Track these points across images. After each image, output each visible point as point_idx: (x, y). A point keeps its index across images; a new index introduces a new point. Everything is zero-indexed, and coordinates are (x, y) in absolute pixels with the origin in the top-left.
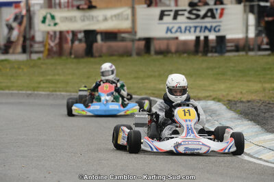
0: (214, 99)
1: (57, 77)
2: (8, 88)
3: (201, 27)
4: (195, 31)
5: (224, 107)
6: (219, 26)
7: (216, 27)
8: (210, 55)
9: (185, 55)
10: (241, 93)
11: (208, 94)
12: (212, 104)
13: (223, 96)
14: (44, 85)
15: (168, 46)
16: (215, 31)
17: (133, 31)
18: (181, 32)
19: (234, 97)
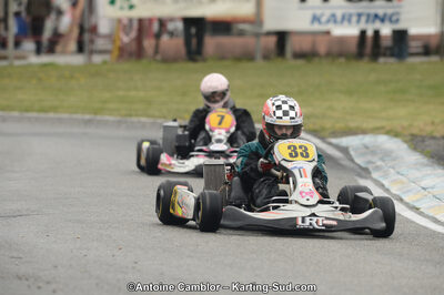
0: (388, 133)
1: (133, 93)
2: (54, 109)
3: (368, 15)
4: (358, 21)
5: (405, 146)
6: (398, 13)
7: (393, 15)
8: (382, 60)
9: (342, 60)
10: (433, 123)
11: (378, 124)
12: (383, 141)
13: (403, 128)
14: (111, 106)
15: (314, 44)
16: (391, 21)
17: (257, 20)
18: (335, 22)
19: (421, 130)
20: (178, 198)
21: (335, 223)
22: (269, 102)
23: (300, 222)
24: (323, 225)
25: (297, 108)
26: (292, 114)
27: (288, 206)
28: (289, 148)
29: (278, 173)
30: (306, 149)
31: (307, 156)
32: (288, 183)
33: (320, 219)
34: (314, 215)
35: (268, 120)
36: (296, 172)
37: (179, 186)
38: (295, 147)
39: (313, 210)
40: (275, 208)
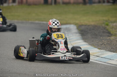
20: (21, 51)
21: (72, 58)
22: (51, 21)
23: (61, 58)
24: (68, 59)
25: (59, 23)
26: (58, 25)
27: (57, 53)
28: (57, 35)
29: (53, 43)
30: (62, 35)
31: (62, 37)
32: (56, 46)
33: (67, 57)
34: (65, 56)
35: (50, 26)
36: (59, 43)
37: (21, 47)
38: (58, 35)
39: (65, 54)
40: (53, 54)
